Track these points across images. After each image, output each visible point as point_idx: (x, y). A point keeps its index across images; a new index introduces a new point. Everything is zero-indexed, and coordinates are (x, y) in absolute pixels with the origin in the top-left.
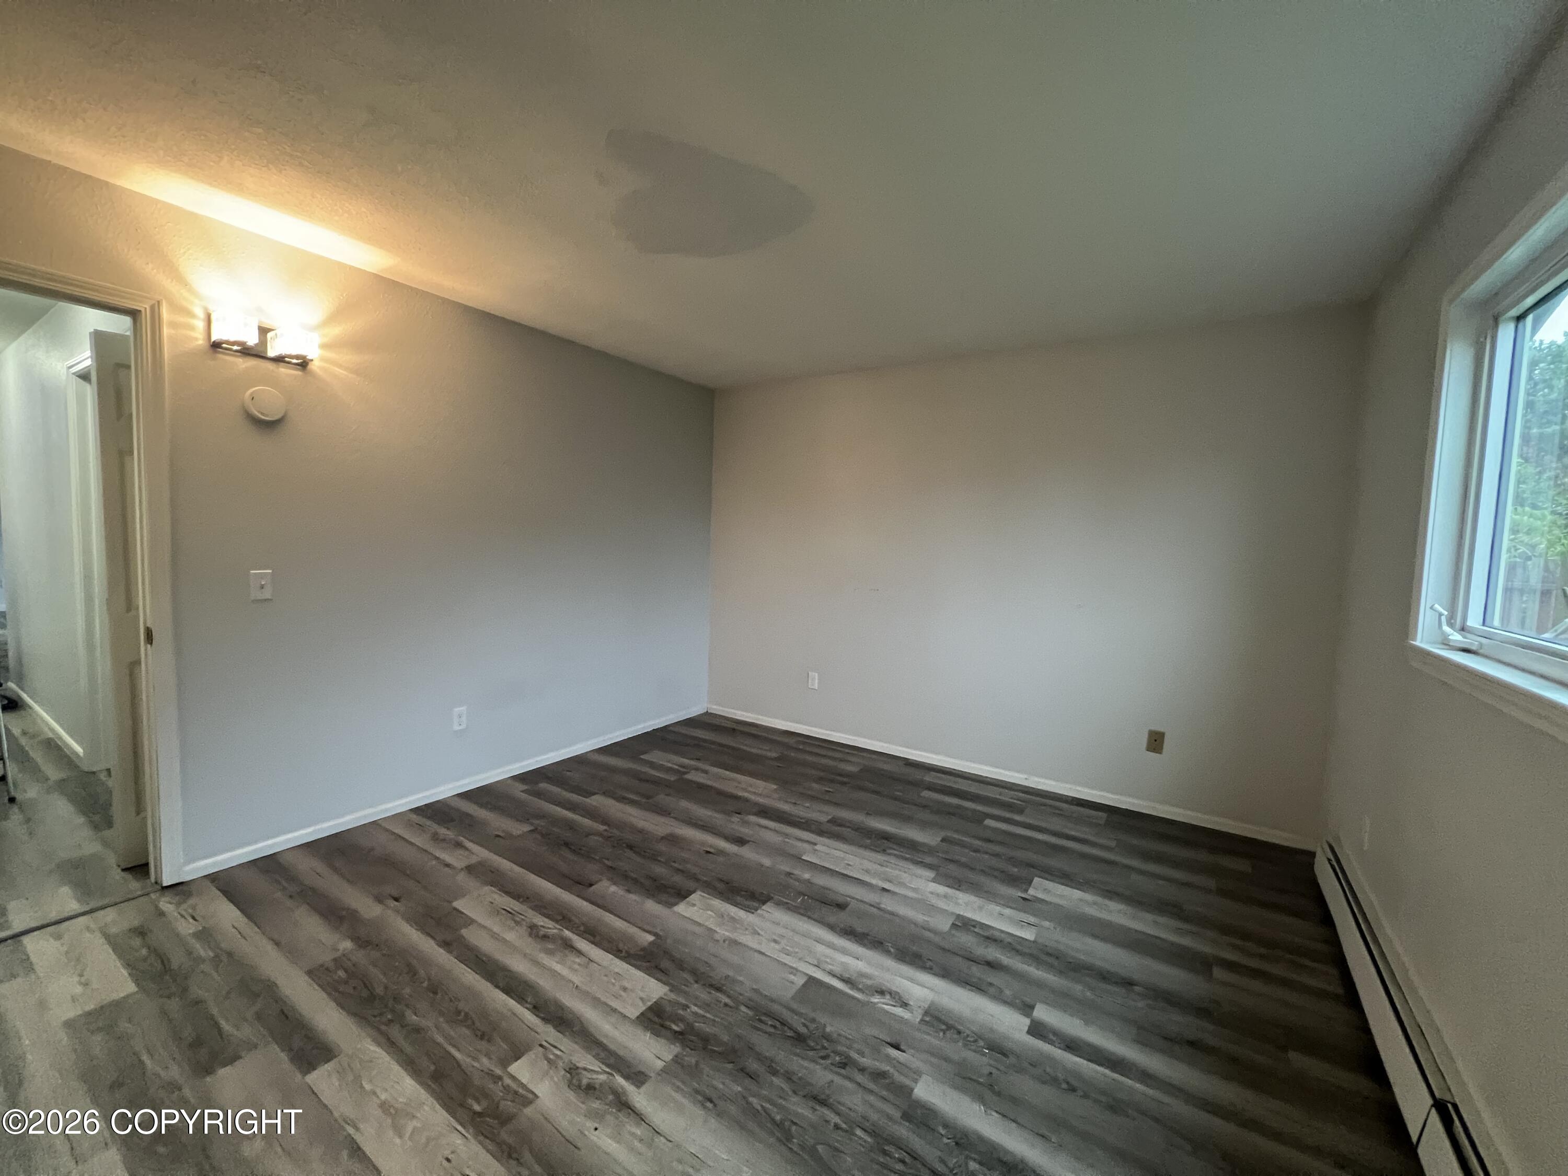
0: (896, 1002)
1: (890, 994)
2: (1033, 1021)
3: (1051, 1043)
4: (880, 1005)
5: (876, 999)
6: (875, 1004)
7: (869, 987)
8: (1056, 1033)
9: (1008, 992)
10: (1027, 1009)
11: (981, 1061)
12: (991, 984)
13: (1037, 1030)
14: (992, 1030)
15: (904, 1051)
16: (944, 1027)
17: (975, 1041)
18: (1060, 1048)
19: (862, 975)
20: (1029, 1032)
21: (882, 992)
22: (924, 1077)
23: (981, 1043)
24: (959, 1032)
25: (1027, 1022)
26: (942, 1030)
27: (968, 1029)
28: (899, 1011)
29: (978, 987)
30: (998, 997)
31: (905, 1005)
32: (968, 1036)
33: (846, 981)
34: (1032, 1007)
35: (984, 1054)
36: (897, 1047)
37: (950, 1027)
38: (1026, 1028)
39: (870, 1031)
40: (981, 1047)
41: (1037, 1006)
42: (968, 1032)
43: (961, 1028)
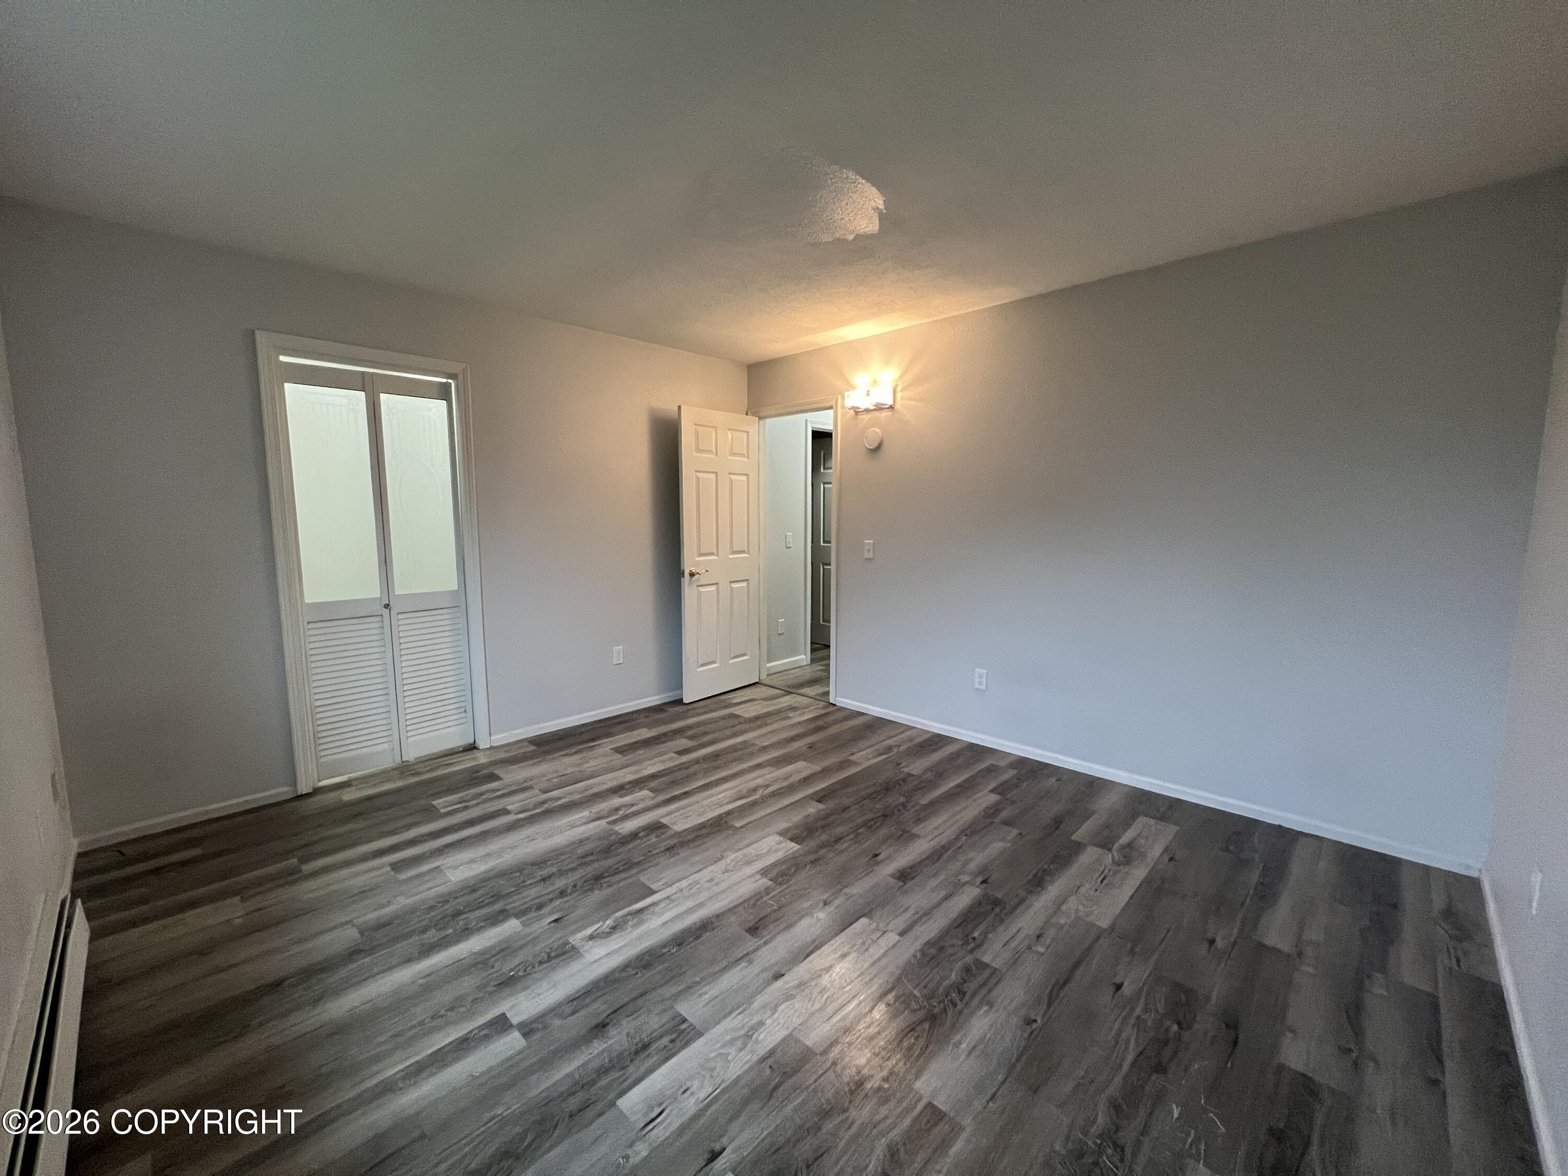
0: (598, 934)
1: (611, 932)
2: (511, 1026)
3: (481, 1028)
4: (601, 923)
5: (609, 922)
6: (605, 921)
7: (626, 922)
8: (487, 1037)
9: (557, 1022)
10: (527, 1029)
11: (508, 966)
12: (574, 1013)
13: (501, 1024)
14: (525, 988)
15: (550, 923)
16: (553, 954)
17: (525, 971)
18: (471, 1032)
19: (641, 923)
20: (503, 1015)
21: (614, 929)
22: (521, 928)
23: (521, 973)
24: (541, 963)
25: (515, 1021)
26: (550, 952)
27: (540, 971)
28: (589, 931)
29: (578, 1000)
30: (554, 1011)
31: (591, 937)
32: (534, 967)
33: (641, 911)
34: (525, 1035)
35: (511, 970)
36: (556, 921)
37: (550, 958)
38: (508, 1015)
39: (580, 912)
40: (519, 971)
41: (524, 1041)
42: (537, 969)
43: (545, 966)
